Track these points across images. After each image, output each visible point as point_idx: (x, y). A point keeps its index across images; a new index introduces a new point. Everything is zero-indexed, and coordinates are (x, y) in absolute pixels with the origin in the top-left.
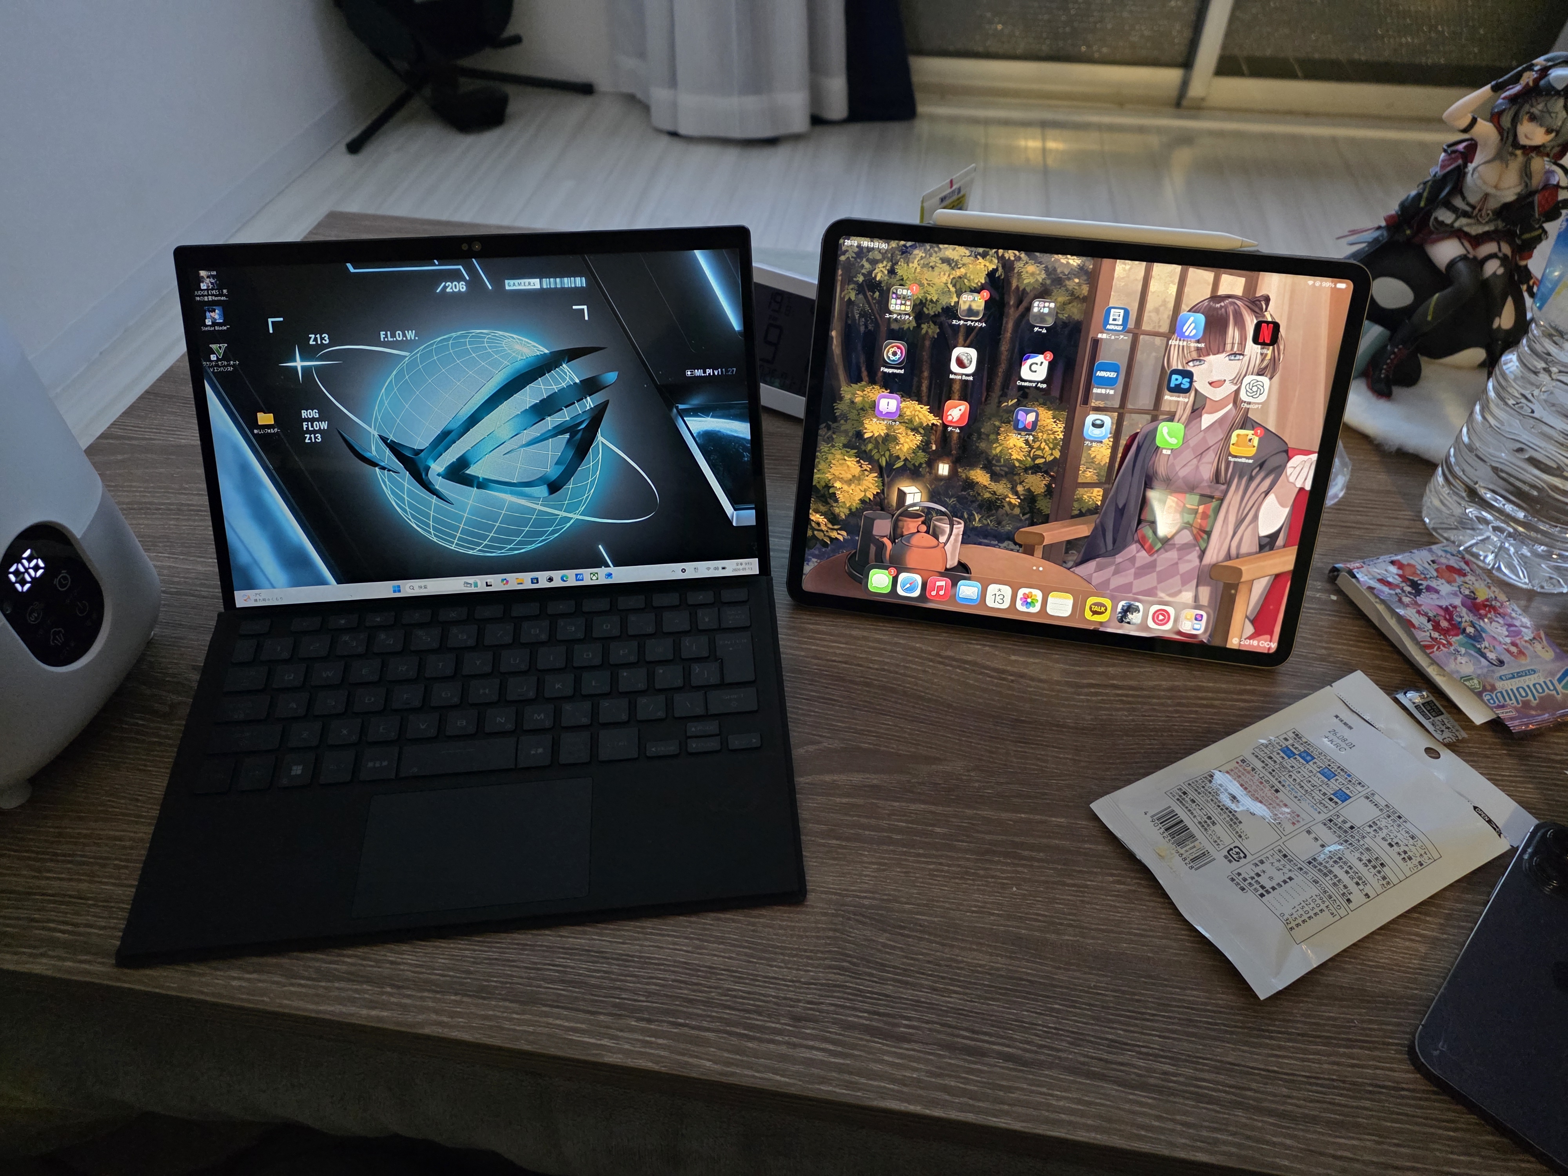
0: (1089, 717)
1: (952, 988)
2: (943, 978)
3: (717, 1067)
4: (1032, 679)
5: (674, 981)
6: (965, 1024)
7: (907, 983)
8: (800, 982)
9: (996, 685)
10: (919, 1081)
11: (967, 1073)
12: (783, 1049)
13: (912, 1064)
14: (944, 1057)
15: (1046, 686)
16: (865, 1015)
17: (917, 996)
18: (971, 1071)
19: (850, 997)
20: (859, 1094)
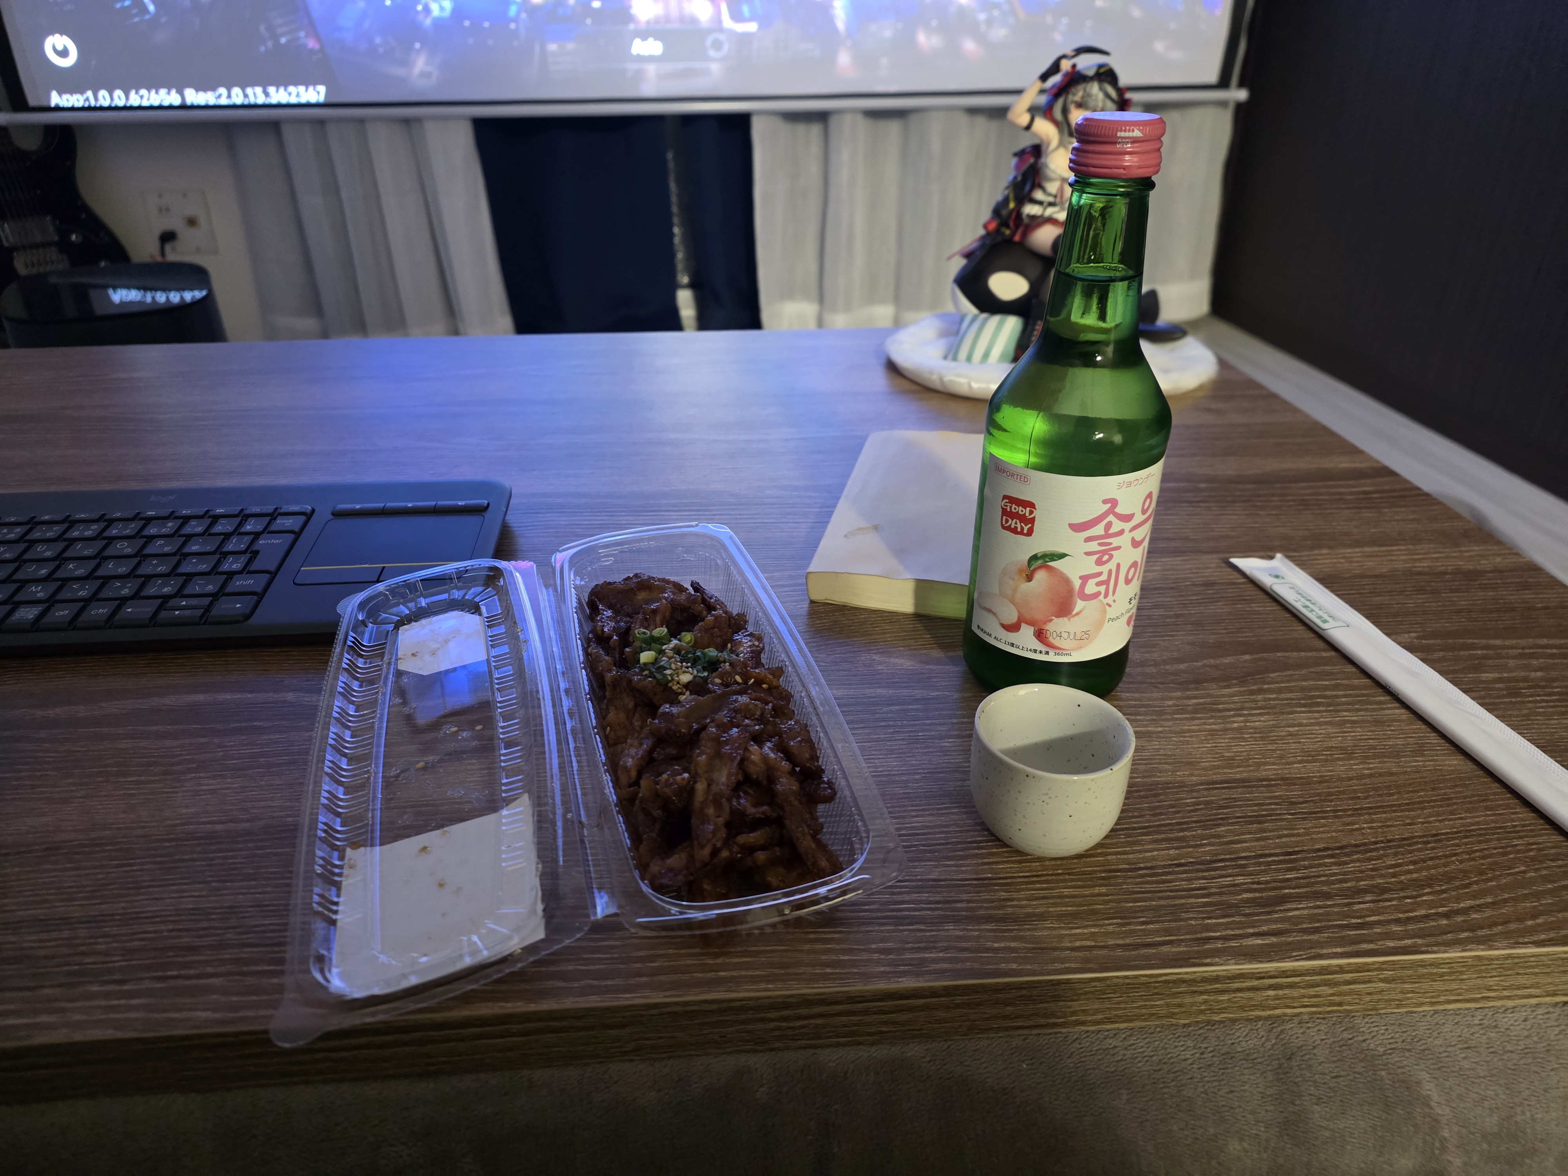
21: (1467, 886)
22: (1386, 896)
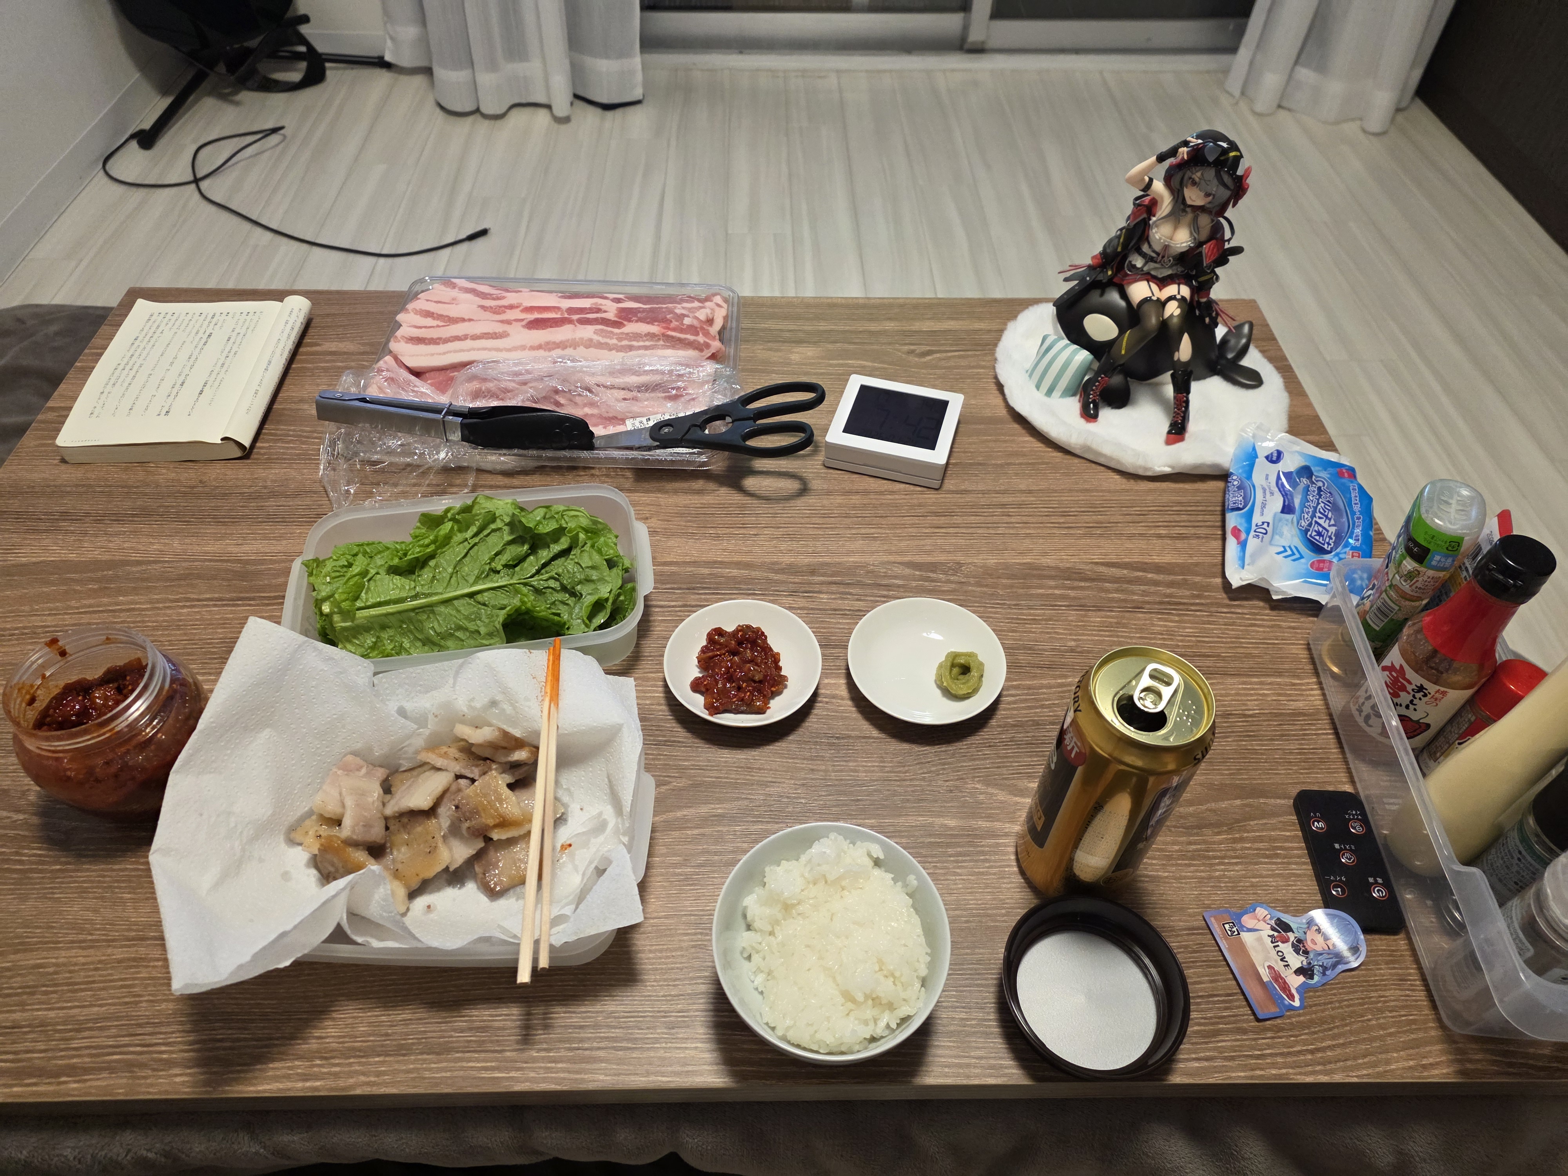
3: (610, 1078)
12: (662, 1054)
21: (1330, 1029)
22: (1279, 1034)
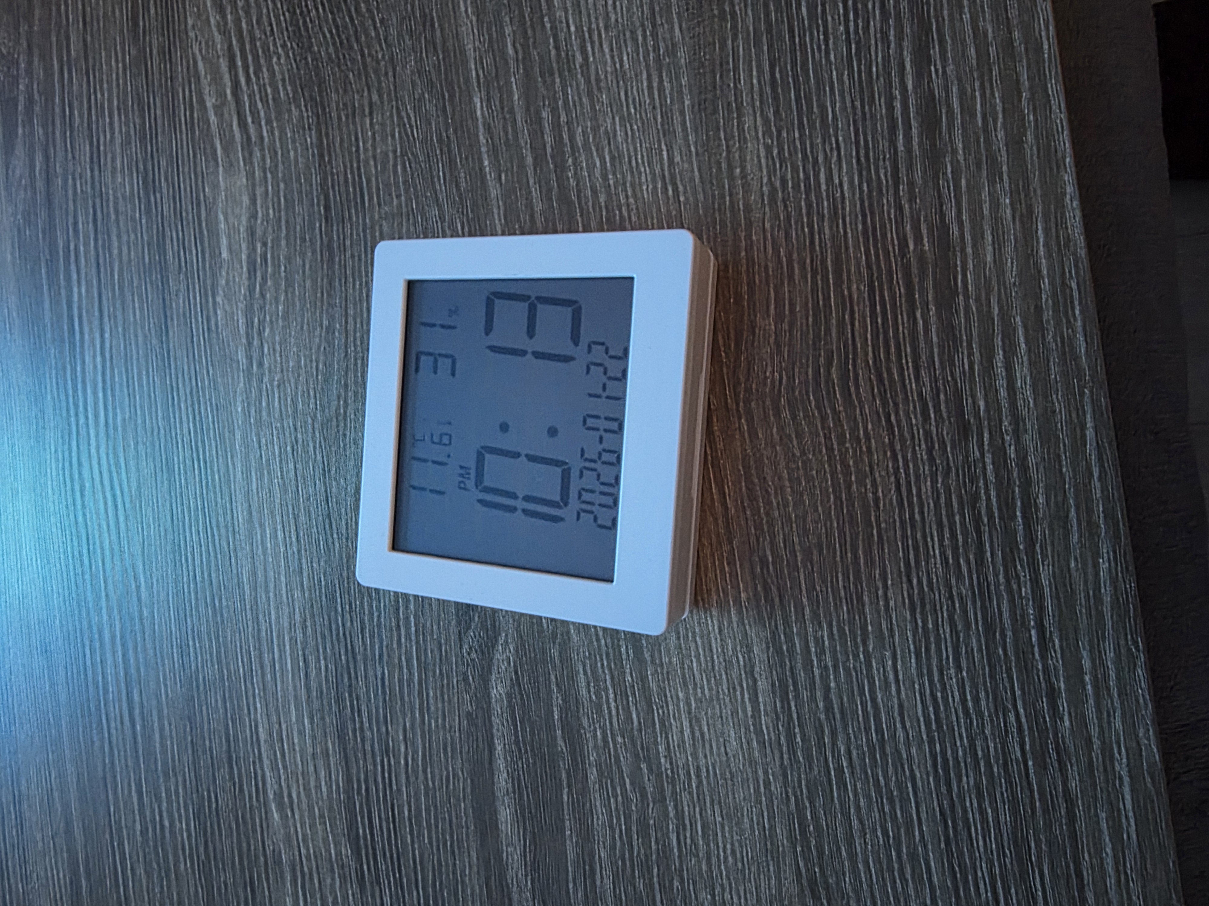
0: (295, 112)
1: (824, 187)
2: (809, 206)
3: (1105, 549)
4: (254, 216)
5: (959, 668)
6: (884, 144)
7: (837, 262)
8: (892, 444)
9: (277, 266)
10: (1014, 193)
11: (973, 115)
12: (1030, 439)
13: (986, 212)
14: (955, 164)
15: (259, 191)
16: (918, 314)
17: (856, 238)
18: (968, 110)
19: (893, 350)
20: (1074, 285)
